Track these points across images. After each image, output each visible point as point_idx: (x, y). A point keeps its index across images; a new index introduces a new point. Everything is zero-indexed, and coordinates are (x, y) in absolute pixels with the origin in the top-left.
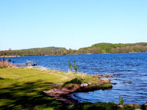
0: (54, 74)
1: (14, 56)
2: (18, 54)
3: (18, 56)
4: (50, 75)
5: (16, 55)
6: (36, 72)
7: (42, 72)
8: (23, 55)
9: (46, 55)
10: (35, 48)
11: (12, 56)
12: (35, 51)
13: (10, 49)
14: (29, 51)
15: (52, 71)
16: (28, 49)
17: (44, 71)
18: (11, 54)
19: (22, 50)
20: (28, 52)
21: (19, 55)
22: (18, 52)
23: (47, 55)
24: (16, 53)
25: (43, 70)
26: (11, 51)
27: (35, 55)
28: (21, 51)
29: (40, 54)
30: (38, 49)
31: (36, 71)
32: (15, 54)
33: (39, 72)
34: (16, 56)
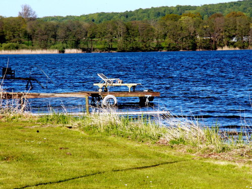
0: (239, 166)
1: (45, 52)
2: (71, 40)
3: (67, 51)
4: (213, 170)
5: (60, 45)
6: (136, 145)
7: (167, 152)
8: (98, 43)
9: (226, 48)
10: (166, 9)
11: (39, 52)
12: (164, 25)
13: (27, 10)
14: (128, 21)
15: (230, 143)
16: (127, 15)
17: (181, 140)
18: (30, 37)
19: (91, 19)
20: (121, 29)
21: (76, 45)
22: (68, 29)
23: (233, 44)
24: (60, 33)
25: (179, 135)
26: (33, 19)
27: (159, 48)
28: (86, 25)
29: (188, 43)
30: (181, 10)
31: (135, 138)
32: (55, 37)
33: (148, 147)
34: (56, 52)
